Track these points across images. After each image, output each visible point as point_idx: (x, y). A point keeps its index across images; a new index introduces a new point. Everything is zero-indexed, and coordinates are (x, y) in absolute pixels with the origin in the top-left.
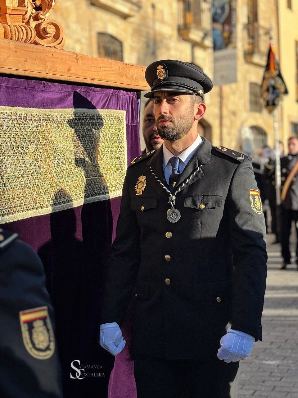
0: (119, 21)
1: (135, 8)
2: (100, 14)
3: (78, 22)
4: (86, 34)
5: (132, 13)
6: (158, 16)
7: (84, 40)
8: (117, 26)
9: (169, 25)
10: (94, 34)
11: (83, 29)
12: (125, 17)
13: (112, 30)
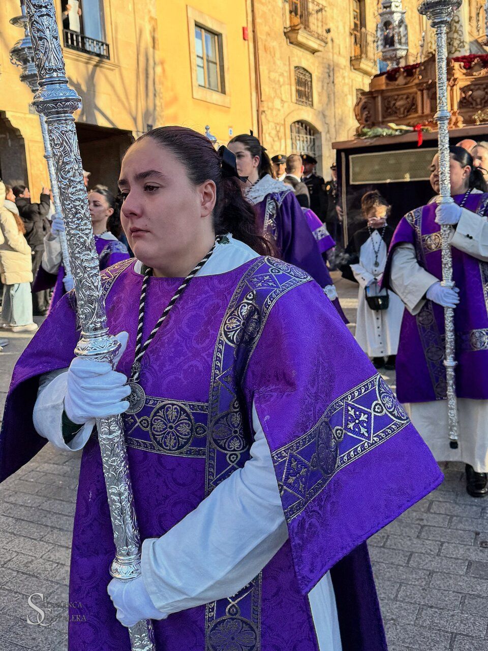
0: (308, 55)
1: (323, 44)
2: (297, 51)
3: (281, 58)
4: (287, 68)
5: (320, 49)
6: (336, 50)
7: (285, 74)
8: (308, 60)
9: (344, 57)
10: (292, 68)
11: (285, 64)
12: (314, 52)
13: (304, 64)
